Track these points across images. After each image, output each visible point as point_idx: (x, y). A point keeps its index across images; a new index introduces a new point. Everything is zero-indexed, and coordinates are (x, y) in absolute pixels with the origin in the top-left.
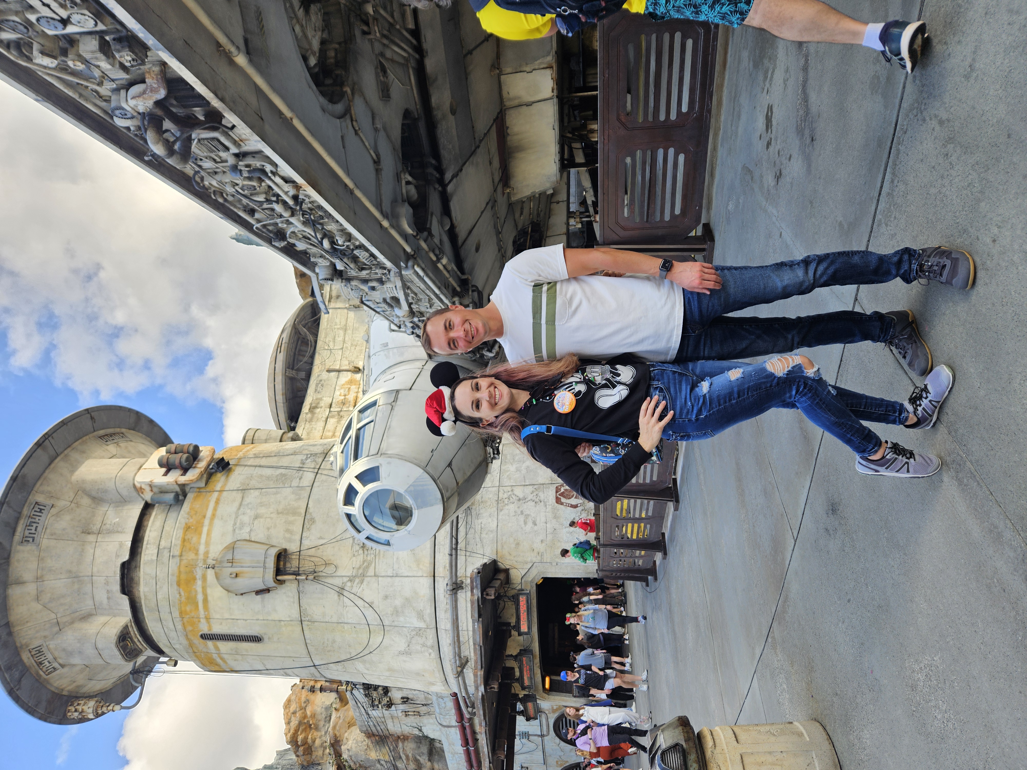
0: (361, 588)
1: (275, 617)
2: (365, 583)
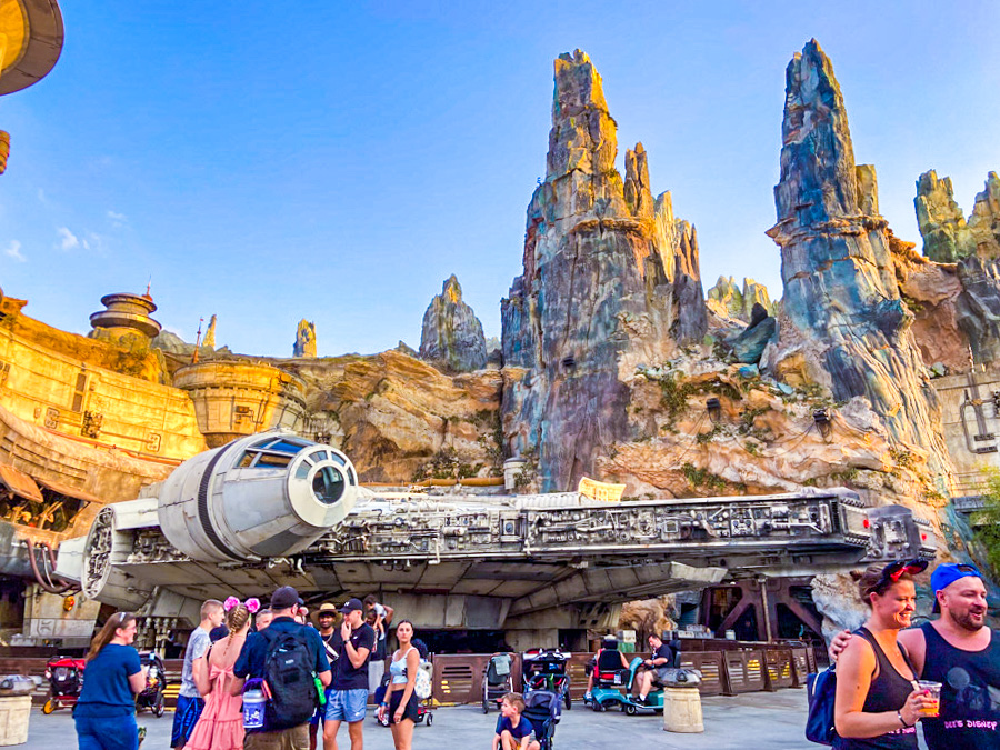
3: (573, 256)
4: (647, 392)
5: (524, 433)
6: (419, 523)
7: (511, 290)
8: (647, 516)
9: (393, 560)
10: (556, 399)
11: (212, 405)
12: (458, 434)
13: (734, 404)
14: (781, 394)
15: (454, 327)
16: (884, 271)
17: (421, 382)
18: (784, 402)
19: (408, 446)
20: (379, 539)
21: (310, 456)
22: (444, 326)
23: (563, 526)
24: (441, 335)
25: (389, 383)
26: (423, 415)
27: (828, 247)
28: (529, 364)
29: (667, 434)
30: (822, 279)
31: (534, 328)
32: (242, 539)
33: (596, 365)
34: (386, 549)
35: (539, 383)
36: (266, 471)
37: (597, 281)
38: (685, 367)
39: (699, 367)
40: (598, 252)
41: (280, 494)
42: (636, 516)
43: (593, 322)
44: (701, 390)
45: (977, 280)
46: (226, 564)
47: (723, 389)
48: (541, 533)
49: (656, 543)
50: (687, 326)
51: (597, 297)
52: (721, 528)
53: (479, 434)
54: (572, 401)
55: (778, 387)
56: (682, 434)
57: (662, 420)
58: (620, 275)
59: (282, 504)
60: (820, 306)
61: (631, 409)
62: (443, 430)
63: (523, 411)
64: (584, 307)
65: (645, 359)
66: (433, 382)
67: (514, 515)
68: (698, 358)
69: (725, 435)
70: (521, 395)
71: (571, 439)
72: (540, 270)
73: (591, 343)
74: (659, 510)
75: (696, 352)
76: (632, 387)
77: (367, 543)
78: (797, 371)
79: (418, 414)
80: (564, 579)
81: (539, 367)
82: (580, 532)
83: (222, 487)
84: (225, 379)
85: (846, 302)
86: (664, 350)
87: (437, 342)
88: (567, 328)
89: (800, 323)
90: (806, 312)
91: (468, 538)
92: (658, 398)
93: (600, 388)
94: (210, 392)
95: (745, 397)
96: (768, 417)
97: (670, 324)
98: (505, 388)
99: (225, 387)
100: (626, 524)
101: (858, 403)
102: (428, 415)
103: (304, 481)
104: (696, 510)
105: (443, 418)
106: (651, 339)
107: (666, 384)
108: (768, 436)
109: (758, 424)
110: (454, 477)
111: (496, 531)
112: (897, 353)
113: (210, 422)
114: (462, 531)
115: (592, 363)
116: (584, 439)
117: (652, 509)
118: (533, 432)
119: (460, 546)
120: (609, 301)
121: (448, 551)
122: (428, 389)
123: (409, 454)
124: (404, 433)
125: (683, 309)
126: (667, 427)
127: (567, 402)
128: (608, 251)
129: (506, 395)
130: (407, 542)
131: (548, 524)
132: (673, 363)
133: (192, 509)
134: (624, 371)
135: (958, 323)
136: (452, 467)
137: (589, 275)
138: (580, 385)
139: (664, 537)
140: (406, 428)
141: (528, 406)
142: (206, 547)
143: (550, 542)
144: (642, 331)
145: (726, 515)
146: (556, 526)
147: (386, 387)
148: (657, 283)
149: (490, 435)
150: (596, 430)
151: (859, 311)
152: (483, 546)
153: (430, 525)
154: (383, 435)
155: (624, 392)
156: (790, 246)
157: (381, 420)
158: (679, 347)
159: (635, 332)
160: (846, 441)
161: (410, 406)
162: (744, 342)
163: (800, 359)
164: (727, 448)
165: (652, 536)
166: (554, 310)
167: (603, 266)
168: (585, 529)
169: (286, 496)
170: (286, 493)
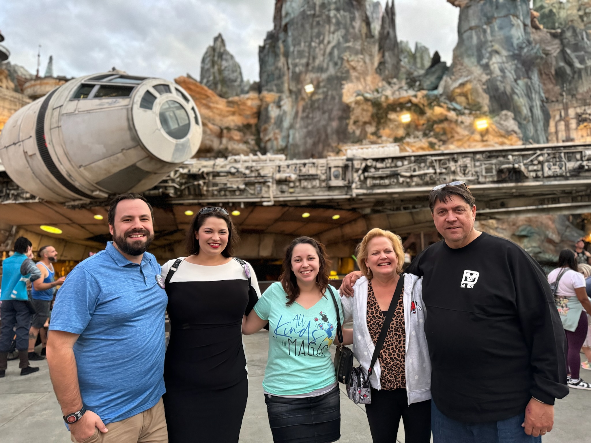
3: (312, 12)
4: (363, 110)
5: (276, 139)
6: (252, 171)
7: (265, 40)
8: (468, 161)
9: (228, 203)
10: (300, 114)
12: (231, 139)
13: (420, 118)
14: (455, 110)
15: (223, 68)
16: (527, 28)
18: (457, 115)
20: (215, 185)
21: (155, 87)
22: (216, 67)
23: (388, 172)
24: (214, 73)
26: (206, 125)
27: (494, 7)
28: (280, 91)
29: (374, 138)
30: (489, 31)
31: (284, 65)
32: (87, 174)
33: (327, 92)
34: (223, 193)
35: (287, 104)
36: (106, 101)
37: (329, 32)
38: (388, 92)
39: (397, 93)
40: (329, 10)
41: (125, 124)
42: (456, 161)
43: (326, 61)
44: (398, 109)
45: (573, 41)
46: (72, 203)
47: (413, 108)
48: (366, 178)
49: (474, 184)
50: (389, 66)
51: (329, 42)
52: (535, 171)
53: (245, 139)
54: (311, 116)
55: (452, 105)
56: (384, 138)
57: (370, 129)
58: (346, 28)
59: (127, 136)
60: (486, 49)
61: (351, 122)
62: (220, 136)
63: (275, 123)
64: (320, 49)
65: (360, 87)
66: (213, 103)
67: (341, 163)
68: (396, 87)
69: (414, 138)
70: (274, 112)
71: (310, 141)
72: (286, 26)
73: (324, 76)
74: (478, 156)
75: (395, 84)
76: (353, 105)
77: (205, 188)
78: (465, 95)
80: (350, 222)
81: (287, 93)
82: (402, 176)
83: (59, 120)
85: (503, 47)
86: (373, 82)
87: (211, 78)
88: (308, 64)
89: (470, 62)
90: (476, 53)
91: (297, 184)
92: (369, 114)
93: (330, 107)
95: (429, 113)
96: (445, 125)
97: (376, 64)
98: (262, 109)
100: (446, 168)
101: (506, 115)
102: (210, 125)
103: (149, 112)
104: (513, 156)
105: (220, 127)
106: (364, 74)
107: (376, 104)
108: (443, 138)
109: (437, 130)
111: (323, 177)
112: (532, 83)
114: (294, 177)
115: (325, 90)
116: (319, 141)
117: (472, 155)
118: (284, 138)
119: (291, 190)
120: (338, 45)
121: (280, 195)
122: (209, 107)
125: (387, 54)
126: (374, 134)
127: (307, 117)
128: (337, 10)
129: (263, 113)
130: (242, 187)
131: (373, 170)
132: (380, 90)
133: (32, 146)
134: (347, 95)
135: (556, 71)
137: (323, 26)
138: (316, 105)
139: (481, 179)
141: (280, 121)
142: (51, 185)
143: (374, 186)
144: (359, 68)
145: (541, 158)
146: (380, 173)
148: (367, 37)
149: (252, 140)
150: (327, 135)
151: (511, 53)
152: (312, 190)
153: (262, 173)
155: (347, 109)
156: (468, 7)
158: (383, 80)
159: (354, 68)
160: (497, 140)
162: (428, 77)
163: (469, 86)
164: (414, 146)
165: (471, 178)
166: (299, 52)
167: (334, 21)
168: (408, 174)
169: (132, 126)
170: (131, 123)
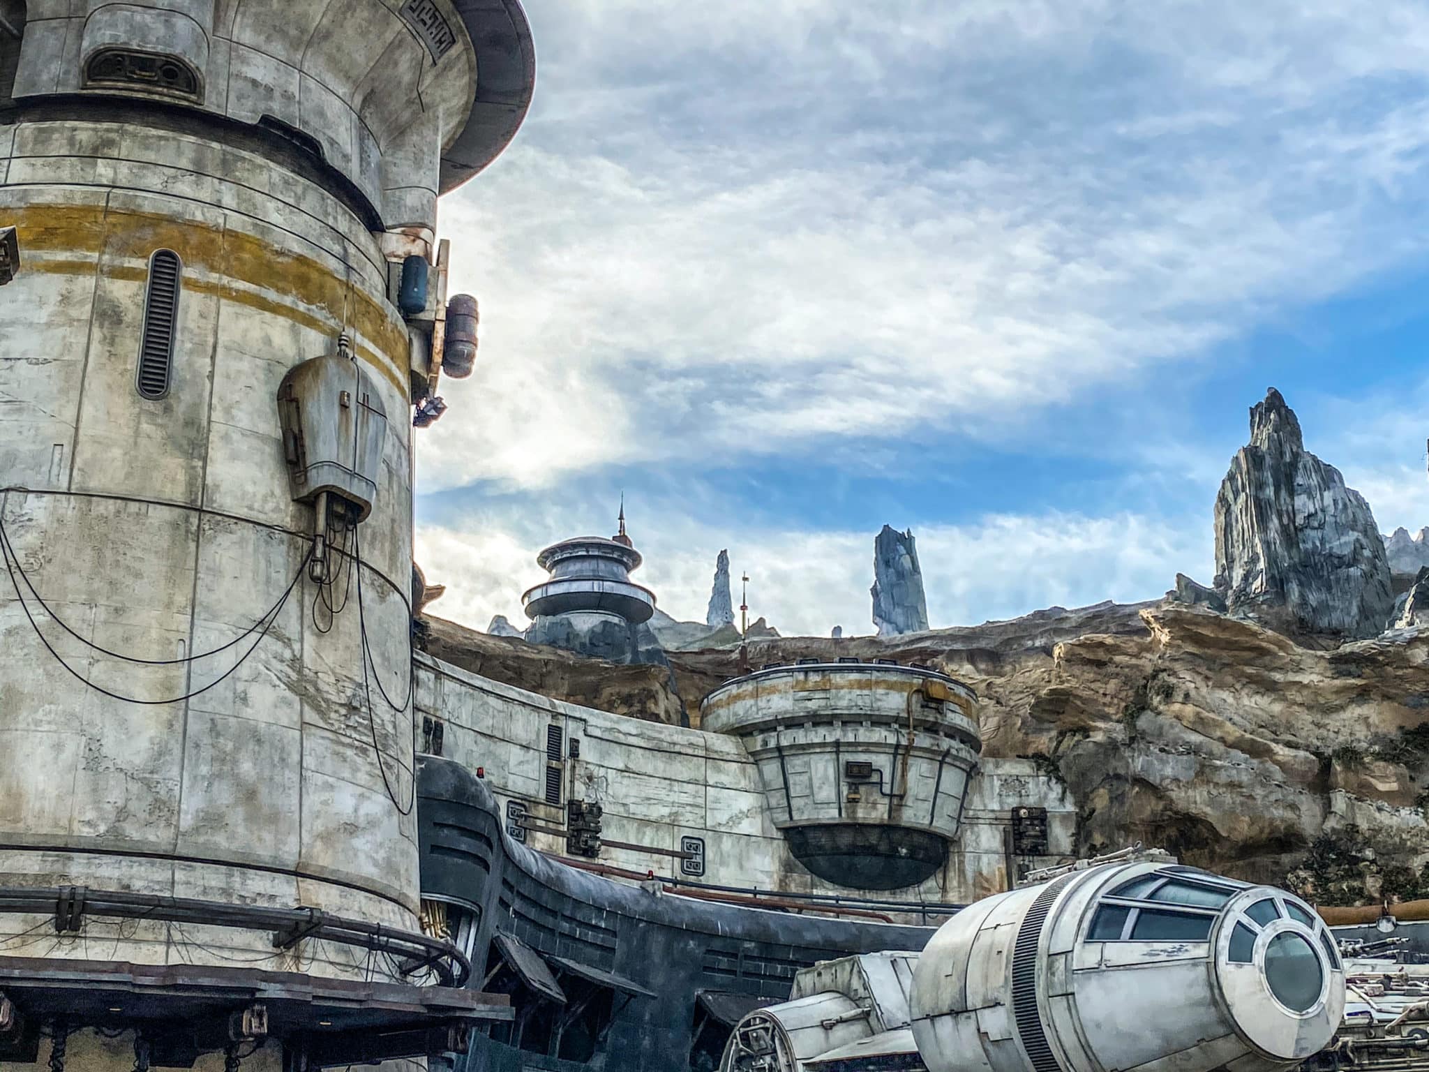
0: (278, 682)
1: (217, 452)
2: (288, 694)
11: (795, 764)
12: (1364, 792)
15: (1300, 520)
17: (1249, 670)
19: (1244, 829)
21: (1248, 912)
22: (1274, 523)
24: (1267, 544)
25: (1173, 680)
26: (1269, 752)
36: (1158, 946)
41: (1202, 992)
53: (1417, 789)
59: (1209, 1015)
62: (1321, 784)
66: (1280, 669)
79: (1256, 751)
83: (1068, 981)
84: (812, 705)
87: (1262, 565)
94: (787, 738)
99: (815, 724)
102: (1279, 749)
103: (1247, 967)
105: (1317, 754)
110: (1370, 900)
113: (794, 802)
123: (1247, 849)
124: (1228, 798)
133: (1001, 1023)
136: (1360, 875)
140: (1232, 785)
147: (1168, 693)
154: (1181, 805)
157: (1168, 771)
161: (1233, 733)
169: (1218, 997)
170: (1216, 991)
